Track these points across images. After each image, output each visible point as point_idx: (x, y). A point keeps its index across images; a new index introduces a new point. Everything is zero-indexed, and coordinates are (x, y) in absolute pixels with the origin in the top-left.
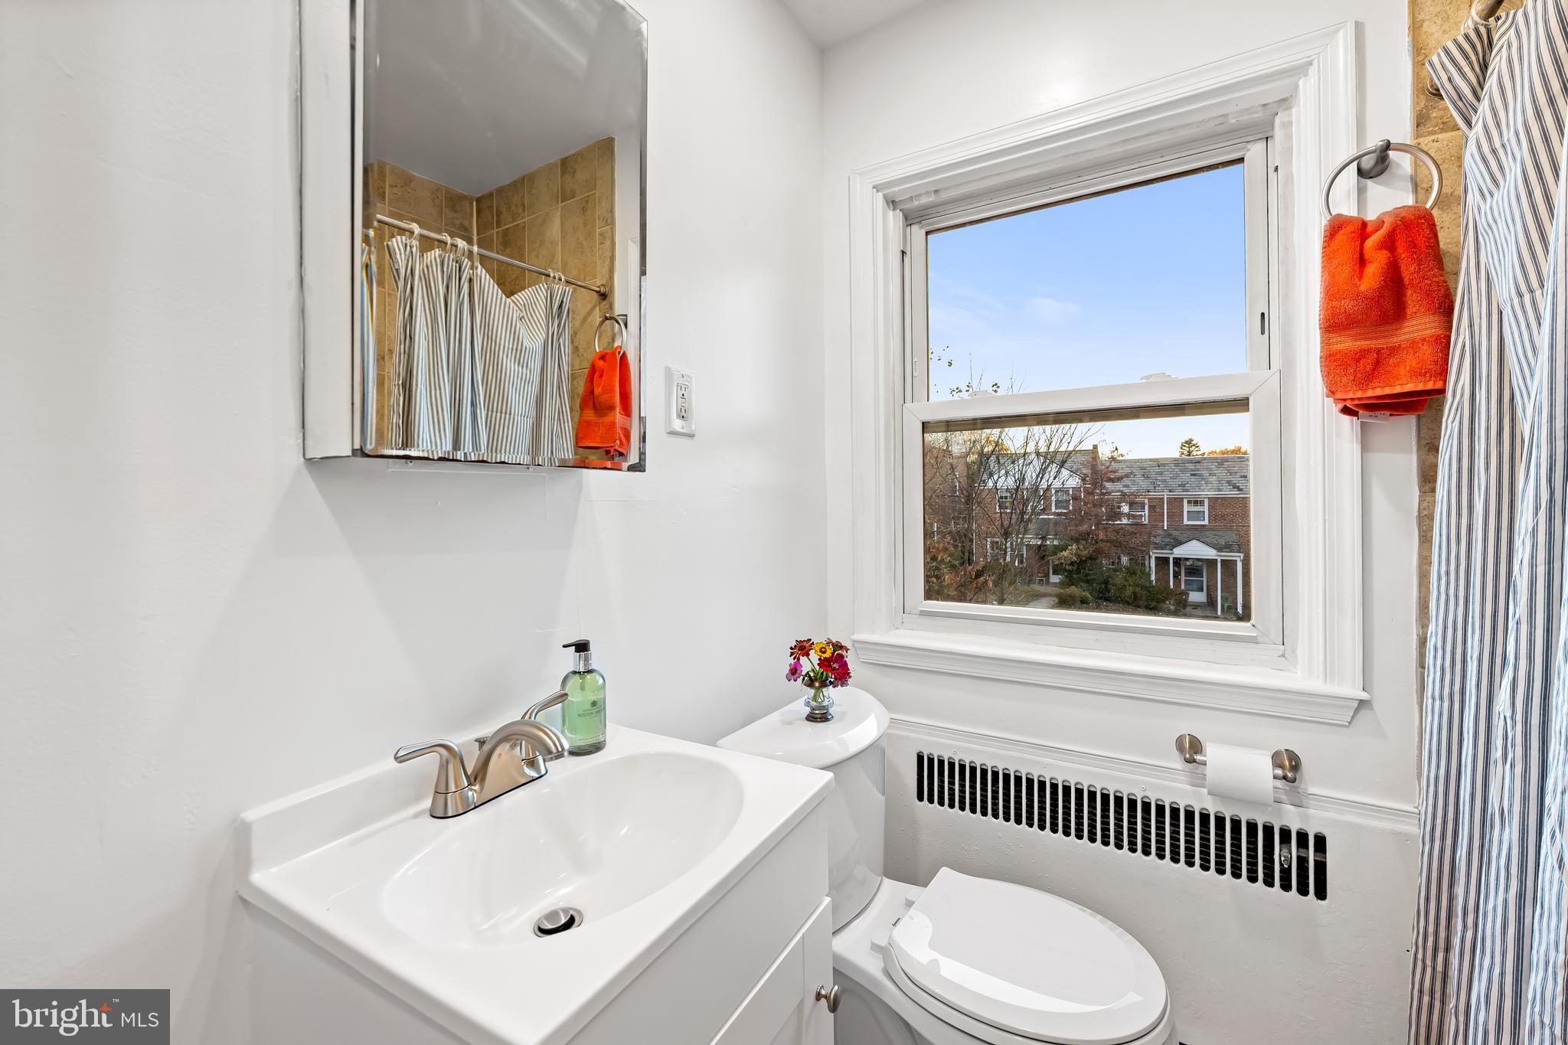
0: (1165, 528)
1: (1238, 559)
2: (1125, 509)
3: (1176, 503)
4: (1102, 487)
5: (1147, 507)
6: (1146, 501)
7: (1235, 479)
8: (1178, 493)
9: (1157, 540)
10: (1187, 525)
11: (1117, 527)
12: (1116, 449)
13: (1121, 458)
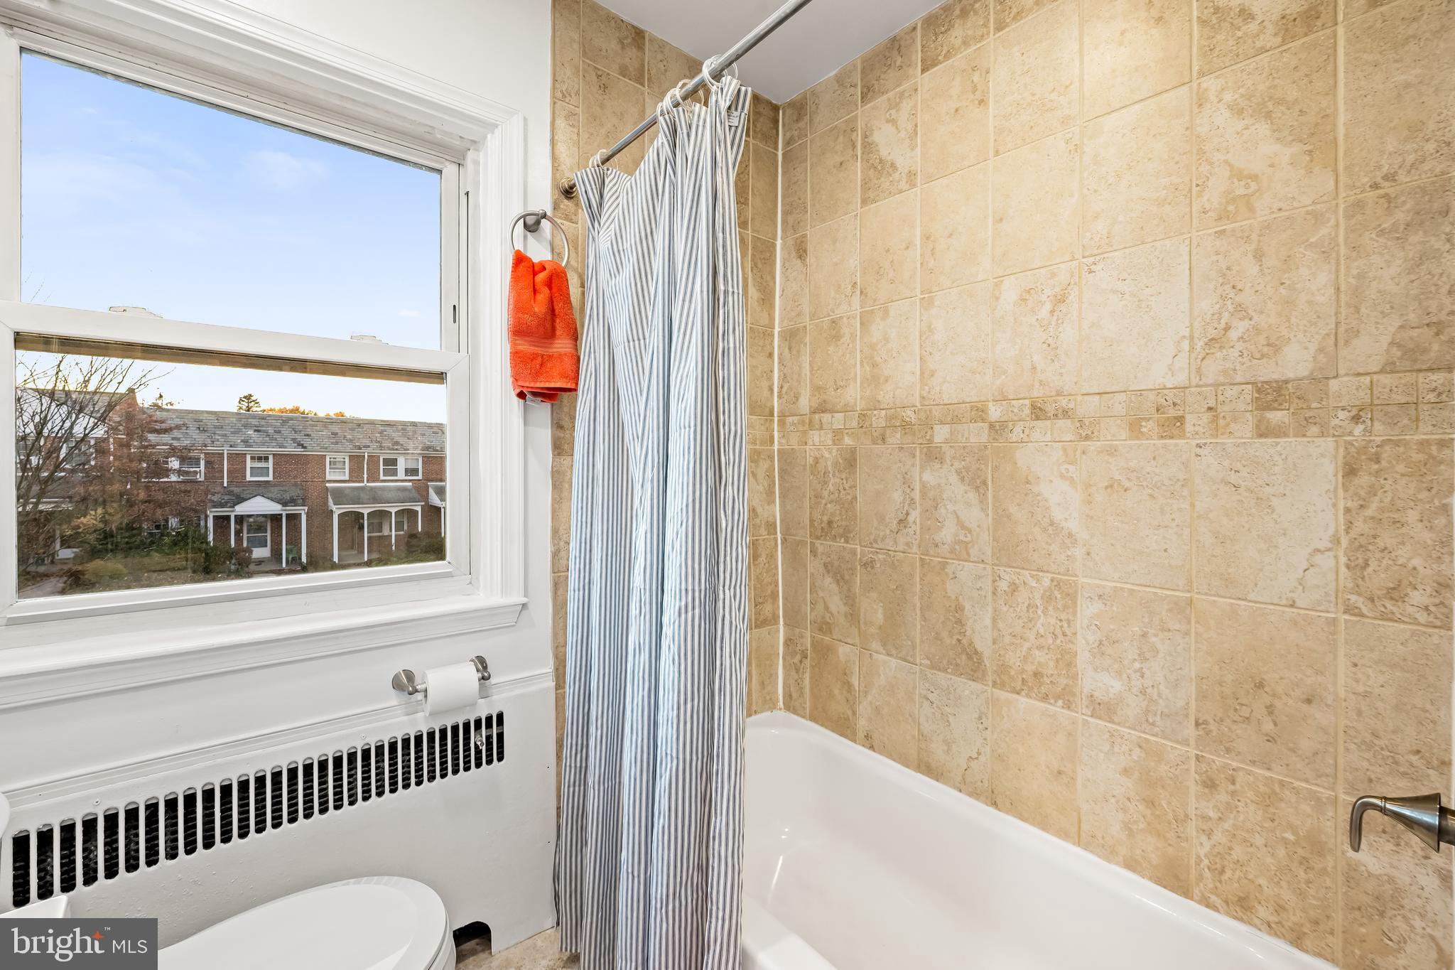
0: (225, 485)
1: (303, 512)
2: (174, 464)
3: (238, 459)
4: (142, 438)
5: (202, 463)
6: (202, 456)
7: (299, 437)
8: (241, 448)
9: (215, 498)
10: (250, 482)
11: (162, 485)
12: (161, 396)
13: (169, 407)
